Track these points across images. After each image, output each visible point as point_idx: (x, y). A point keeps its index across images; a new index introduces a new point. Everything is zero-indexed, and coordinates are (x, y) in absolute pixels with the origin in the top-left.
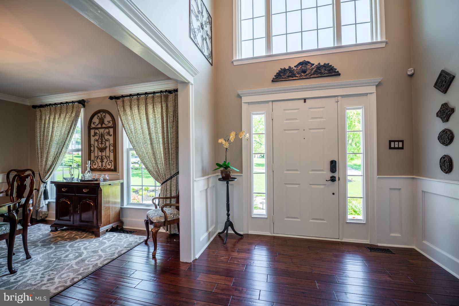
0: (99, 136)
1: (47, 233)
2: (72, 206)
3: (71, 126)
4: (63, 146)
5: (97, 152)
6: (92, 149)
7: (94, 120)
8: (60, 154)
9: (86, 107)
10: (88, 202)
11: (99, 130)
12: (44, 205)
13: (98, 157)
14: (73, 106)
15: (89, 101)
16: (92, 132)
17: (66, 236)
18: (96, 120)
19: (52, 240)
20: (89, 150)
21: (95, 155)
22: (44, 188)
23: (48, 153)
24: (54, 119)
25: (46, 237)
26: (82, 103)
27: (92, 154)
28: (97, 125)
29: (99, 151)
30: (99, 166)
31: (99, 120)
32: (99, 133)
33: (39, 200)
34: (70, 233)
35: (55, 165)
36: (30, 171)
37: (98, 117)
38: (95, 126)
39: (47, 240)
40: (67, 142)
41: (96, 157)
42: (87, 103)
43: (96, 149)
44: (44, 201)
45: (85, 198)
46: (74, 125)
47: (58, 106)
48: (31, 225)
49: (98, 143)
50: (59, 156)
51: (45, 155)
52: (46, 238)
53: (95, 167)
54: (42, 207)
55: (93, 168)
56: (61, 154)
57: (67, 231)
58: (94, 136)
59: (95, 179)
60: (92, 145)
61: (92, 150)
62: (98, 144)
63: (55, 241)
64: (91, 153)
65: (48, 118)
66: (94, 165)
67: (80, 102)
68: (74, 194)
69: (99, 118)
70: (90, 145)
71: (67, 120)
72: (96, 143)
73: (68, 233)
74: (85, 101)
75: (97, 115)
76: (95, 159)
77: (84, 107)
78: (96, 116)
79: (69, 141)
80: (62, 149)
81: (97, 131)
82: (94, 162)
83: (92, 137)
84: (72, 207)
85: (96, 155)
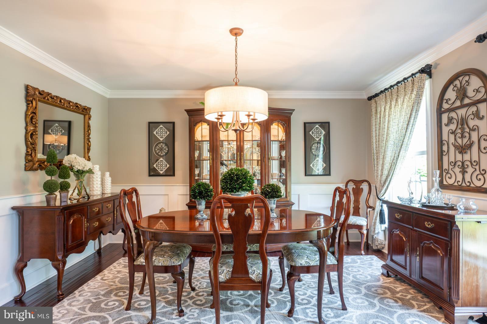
0: (458, 123)
1: (377, 274)
2: (409, 246)
3: (411, 114)
4: (401, 148)
5: (453, 155)
6: (445, 148)
7: (446, 97)
8: (397, 160)
9: (434, 76)
10: (432, 246)
11: (457, 111)
12: (380, 231)
13: (455, 162)
14: (414, 80)
15: (439, 64)
16: (445, 117)
17: (398, 292)
18: (451, 94)
19: (380, 291)
20: (439, 151)
21: (450, 161)
22: (381, 208)
23: (383, 158)
24: (390, 108)
25: (374, 282)
26: (427, 71)
27: (445, 159)
28: (454, 103)
29: (457, 152)
30: (457, 180)
31: (457, 93)
32: (457, 118)
33: (375, 222)
34: (405, 289)
35: (392, 176)
36: (366, 182)
37: (455, 86)
38: (450, 105)
39: (373, 287)
40: (406, 140)
41: (453, 164)
42: (436, 68)
43: (452, 149)
44: (380, 225)
45: (429, 238)
46: (415, 111)
47: (395, 88)
48: (364, 254)
49: (455, 136)
50: (396, 163)
51: (381, 162)
52: (373, 284)
53: (451, 182)
54: (377, 233)
55: (447, 184)
56: (399, 159)
57: (403, 284)
58: (447, 125)
59: (447, 204)
60: (444, 142)
61: (444, 152)
62: (455, 139)
63: (382, 294)
64: (444, 156)
65: (383, 109)
66: (449, 177)
67: (422, 71)
68: (411, 227)
69: (456, 89)
70: (441, 142)
71: (405, 106)
72: (452, 137)
73: (403, 289)
74: (432, 65)
75: (452, 85)
76: (451, 167)
77: (431, 77)
78: (451, 87)
79: (409, 138)
80: (399, 152)
81: (453, 115)
82: (447, 173)
83: (444, 127)
84: (408, 248)
85: (452, 159)
